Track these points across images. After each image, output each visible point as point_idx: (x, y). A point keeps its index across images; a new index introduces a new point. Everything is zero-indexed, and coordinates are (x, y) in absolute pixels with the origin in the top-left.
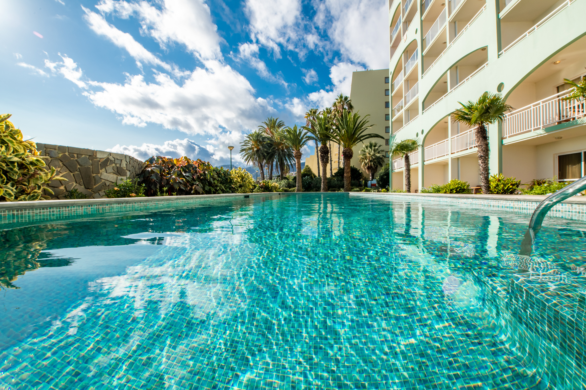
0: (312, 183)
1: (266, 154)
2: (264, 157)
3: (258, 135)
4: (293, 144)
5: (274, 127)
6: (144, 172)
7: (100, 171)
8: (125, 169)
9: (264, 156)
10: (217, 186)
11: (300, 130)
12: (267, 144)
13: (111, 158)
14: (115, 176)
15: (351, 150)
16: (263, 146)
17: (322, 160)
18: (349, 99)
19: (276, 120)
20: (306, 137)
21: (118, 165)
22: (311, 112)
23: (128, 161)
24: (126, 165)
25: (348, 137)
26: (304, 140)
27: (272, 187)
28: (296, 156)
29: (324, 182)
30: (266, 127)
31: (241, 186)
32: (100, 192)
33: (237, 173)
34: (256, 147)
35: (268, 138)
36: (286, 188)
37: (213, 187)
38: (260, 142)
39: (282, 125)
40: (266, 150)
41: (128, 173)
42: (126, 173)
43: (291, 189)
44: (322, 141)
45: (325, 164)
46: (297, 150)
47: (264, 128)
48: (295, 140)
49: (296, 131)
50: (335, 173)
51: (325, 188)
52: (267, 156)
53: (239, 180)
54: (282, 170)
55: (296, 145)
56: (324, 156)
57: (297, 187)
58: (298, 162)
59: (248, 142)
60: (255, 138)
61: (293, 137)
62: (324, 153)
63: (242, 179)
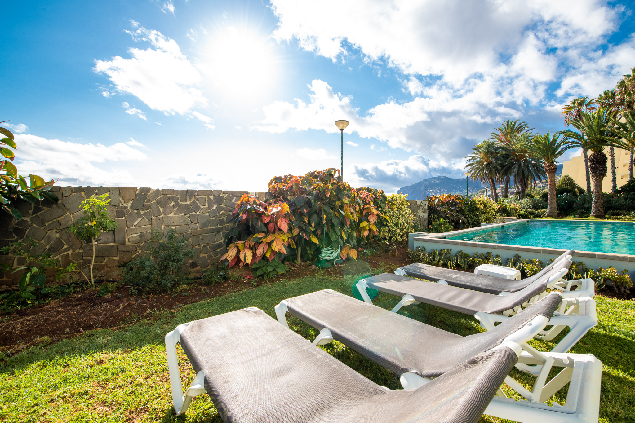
0: (575, 202)
1: (500, 168)
3: (490, 145)
4: (543, 155)
5: (512, 133)
7: (418, 211)
9: (497, 169)
11: (554, 136)
12: (502, 155)
13: (421, 204)
14: (423, 213)
16: (497, 159)
17: (595, 173)
19: (515, 123)
22: (574, 103)
26: (562, 147)
27: (511, 208)
28: (547, 170)
29: (596, 203)
30: (499, 133)
33: (480, 201)
34: (486, 161)
35: (503, 148)
36: (530, 210)
38: (492, 153)
39: (524, 128)
40: (500, 162)
43: (539, 211)
44: (594, 147)
45: (600, 178)
46: (548, 162)
47: (498, 135)
48: (547, 151)
49: (547, 138)
50: (620, 187)
51: (599, 210)
52: (502, 169)
53: (482, 207)
54: (524, 185)
55: (548, 156)
56: (596, 167)
57: (548, 209)
58: (551, 178)
59: (476, 155)
60: (485, 149)
61: (543, 148)
62: (597, 163)
63: (485, 207)
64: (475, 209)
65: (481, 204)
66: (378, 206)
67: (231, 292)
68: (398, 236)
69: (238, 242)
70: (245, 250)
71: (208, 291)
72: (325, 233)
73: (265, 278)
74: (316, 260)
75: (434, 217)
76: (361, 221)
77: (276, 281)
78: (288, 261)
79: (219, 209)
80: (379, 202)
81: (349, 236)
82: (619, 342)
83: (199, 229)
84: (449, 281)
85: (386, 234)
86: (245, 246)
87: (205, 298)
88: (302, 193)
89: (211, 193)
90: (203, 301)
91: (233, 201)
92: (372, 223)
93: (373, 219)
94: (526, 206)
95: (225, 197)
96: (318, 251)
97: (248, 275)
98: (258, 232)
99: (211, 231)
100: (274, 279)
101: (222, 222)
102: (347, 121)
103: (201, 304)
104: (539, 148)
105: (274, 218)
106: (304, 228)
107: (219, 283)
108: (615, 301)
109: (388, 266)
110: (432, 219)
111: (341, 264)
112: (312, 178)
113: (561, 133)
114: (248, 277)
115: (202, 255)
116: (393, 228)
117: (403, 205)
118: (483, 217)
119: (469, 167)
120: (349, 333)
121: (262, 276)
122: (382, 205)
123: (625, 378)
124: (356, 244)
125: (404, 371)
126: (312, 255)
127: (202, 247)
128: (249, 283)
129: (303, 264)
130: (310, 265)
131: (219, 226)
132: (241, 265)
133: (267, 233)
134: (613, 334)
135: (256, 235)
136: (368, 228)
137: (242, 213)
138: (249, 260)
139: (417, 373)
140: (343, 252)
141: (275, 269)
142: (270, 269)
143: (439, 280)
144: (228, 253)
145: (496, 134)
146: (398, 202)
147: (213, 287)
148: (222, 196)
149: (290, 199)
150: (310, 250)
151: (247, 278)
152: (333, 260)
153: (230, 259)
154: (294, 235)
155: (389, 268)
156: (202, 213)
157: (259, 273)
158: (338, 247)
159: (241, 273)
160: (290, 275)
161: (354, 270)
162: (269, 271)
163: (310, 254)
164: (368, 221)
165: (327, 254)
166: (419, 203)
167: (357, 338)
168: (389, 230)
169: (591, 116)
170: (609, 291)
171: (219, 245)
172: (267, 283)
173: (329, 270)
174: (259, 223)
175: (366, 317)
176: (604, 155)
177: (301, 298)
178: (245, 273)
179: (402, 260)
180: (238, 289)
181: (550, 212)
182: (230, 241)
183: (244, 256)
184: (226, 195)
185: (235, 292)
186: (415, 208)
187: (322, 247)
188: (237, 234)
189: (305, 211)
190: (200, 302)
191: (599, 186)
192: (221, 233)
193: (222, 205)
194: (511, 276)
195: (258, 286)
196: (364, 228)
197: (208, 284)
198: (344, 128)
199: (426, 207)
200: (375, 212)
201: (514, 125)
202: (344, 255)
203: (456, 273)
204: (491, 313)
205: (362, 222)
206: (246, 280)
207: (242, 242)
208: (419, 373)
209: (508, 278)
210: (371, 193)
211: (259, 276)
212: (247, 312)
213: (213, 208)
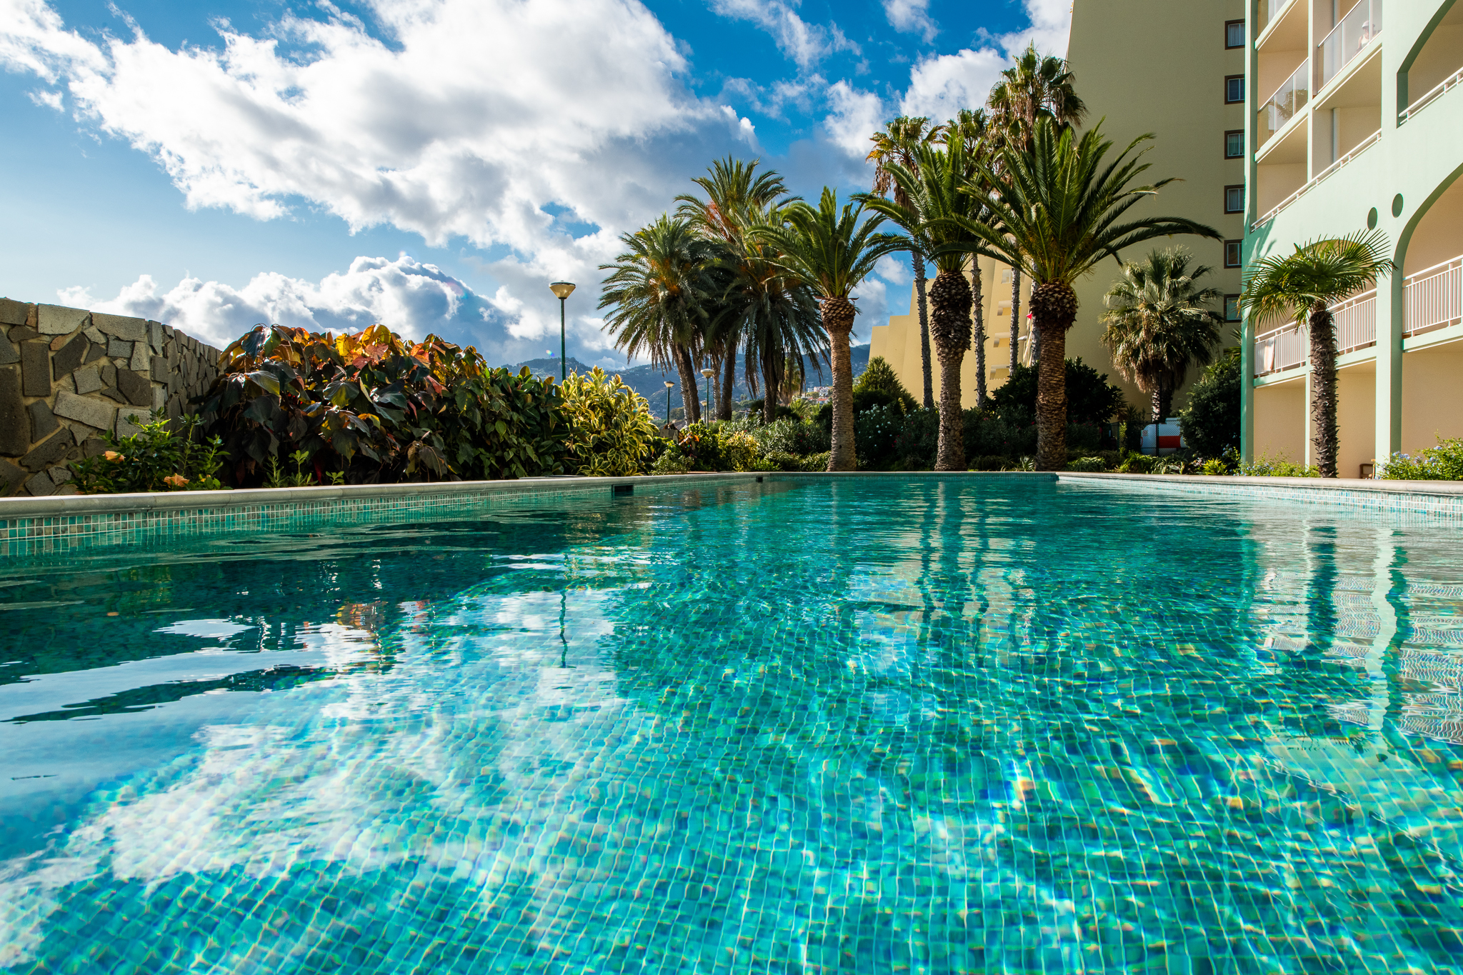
0: (897, 433)
1: (705, 314)
2: (700, 327)
3: (675, 235)
4: (818, 270)
5: (740, 201)
6: (219, 388)
7: (53, 384)
8: (148, 376)
9: (698, 320)
10: (506, 445)
11: (847, 210)
12: (711, 270)
13: (92, 332)
14: (109, 406)
15: (1068, 291)
16: (695, 281)
17: (943, 336)
18: (1063, 70)
19: (750, 168)
20: (875, 240)
21: (120, 363)
22: (896, 130)
23: (158, 345)
24: (152, 360)
25: (1055, 235)
26: (864, 252)
28: (829, 321)
29: (947, 430)
30: (706, 199)
31: (600, 447)
32: (52, 469)
33: (588, 393)
34: (665, 286)
35: (715, 248)
36: (787, 456)
37: (488, 449)
38: (682, 263)
39: (775, 192)
40: (704, 295)
41: (160, 395)
42: (152, 393)
43: (810, 458)
44: (942, 255)
45: (957, 353)
46: (833, 294)
47: (701, 205)
48: (827, 252)
49: (828, 218)
50: (995, 393)
51: (954, 454)
52: (711, 319)
55: (832, 273)
56: (948, 317)
57: (832, 452)
58: (840, 347)
59: (634, 265)
60: (663, 246)
61: (817, 242)
62: (949, 305)
63: (607, 419)
65: (592, 407)
94: (776, 443)
104: (808, 244)
113: (864, 199)
119: (615, 306)
145: (697, 202)
169: (936, 157)
176: (965, 284)
201: (748, 176)
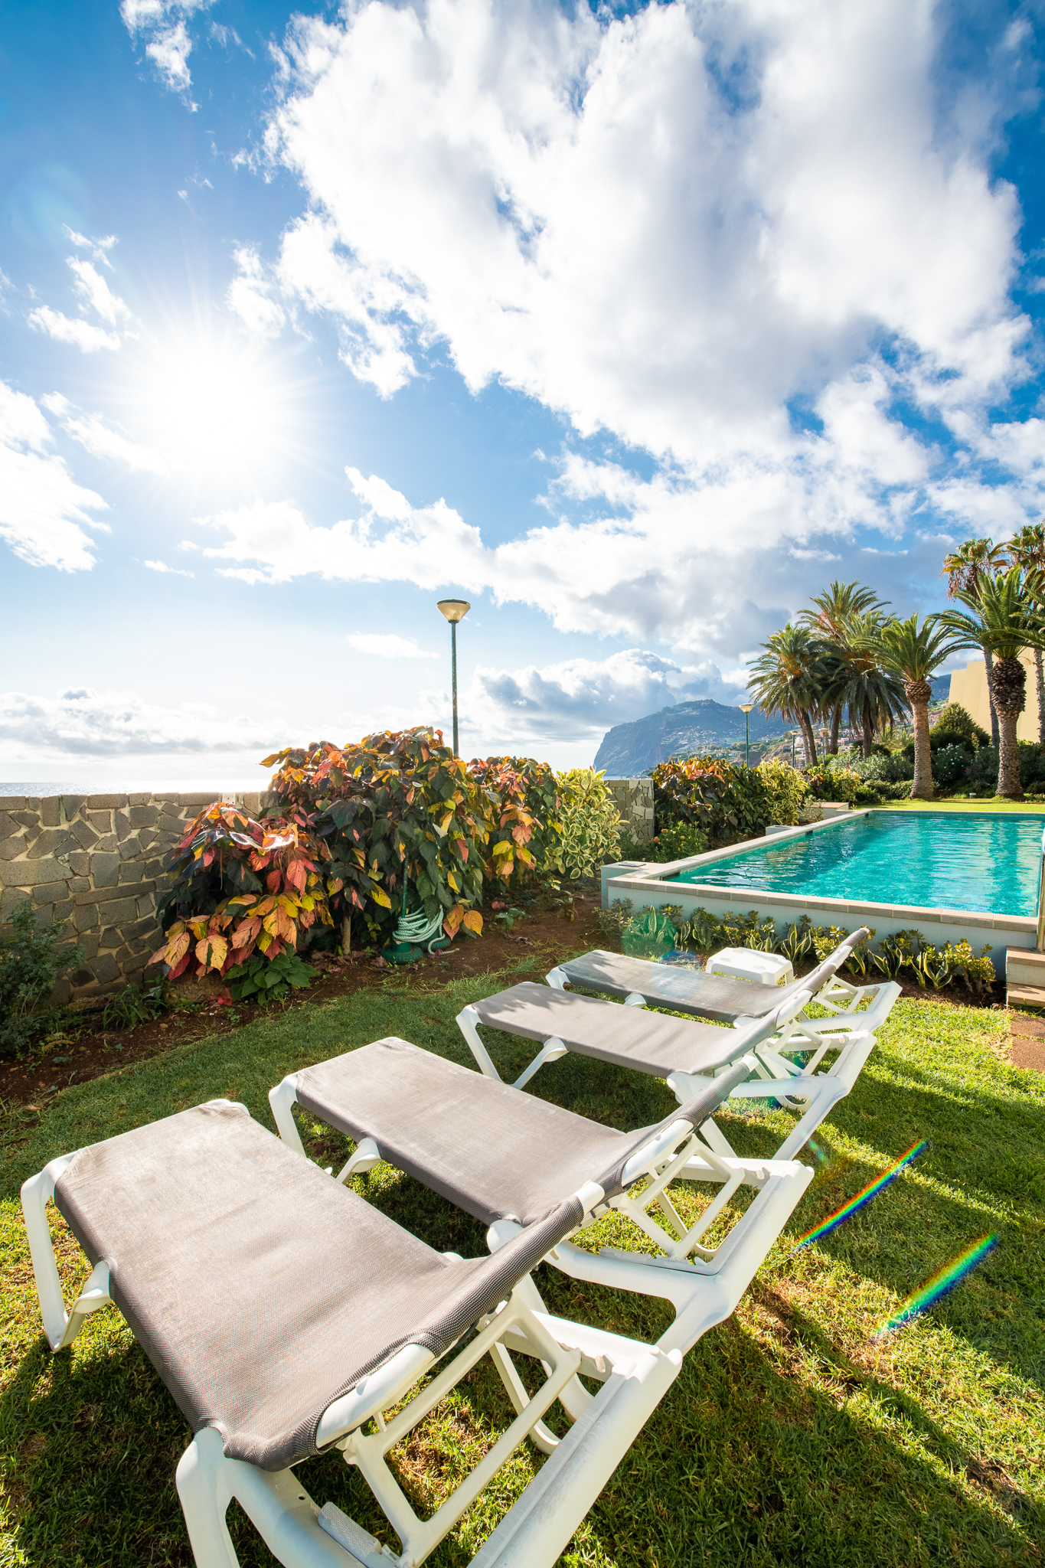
0: (967, 765)
1: (820, 688)
2: (814, 694)
3: (799, 638)
4: (903, 664)
5: (843, 611)
11: (923, 625)
12: (823, 660)
16: (814, 668)
17: (1003, 703)
19: (851, 588)
22: (965, 550)
27: (840, 782)
28: (912, 697)
29: (1006, 767)
30: (819, 610)
33: (770, 772)
34: (791, 672)
35: (826, 644)
36: (880, 782)
38: (803, 656)
39: (867, 602)
40: (819, 676)
43: (898, 784)
44: (1002, 649)
45: (1012, 715)
46: (914, 680)
47: (815, 615)
48: (910, 653)
49: (911, 629)
51: (1012, 783)
52: (823, 691)
53: (775, 784)
54: (870, 726)
55: (914, 665)
56: (1006, 690)
57: (914, 781)
58: (920, 713)
59: (770, 659)
60: (790, 646)
61: (902, 648)
62: (1006, 682)
63: (781, 784)
64: (758, 791)
65: (773, 778)
66: (534, 804)
67: (177, 1045)
68: (586, 865)
69: (193, 919)
70: (210, 937)
71: (119, 1047)
72: (405, 882)
73: (261, 1001)
74: (387, 943)
75: (666, 816)
76: (495, 840)
77: (287, 1008)
78: (320, 950)
79: (144, 837)
80: (540, 793)
81: (466, 880)
82: (929, 1106)
83: (93, 889)
84: (648, 994)
85: (559, 862)
86: (208, 927)
87: (111, 1065)
88: (352, 792)
89: (125, 799)
90: (106, 1076)
91: (182, 817)
92: (521, 844)
93: (522, 837)
94: (872, 773)
95: (160, 807)
96: (391, 922)
97: (220, 995)
98: (242, 893)
99: (125, 892)
100: (283, 1001)
101: (152, 869)
102: (465, 603)
103: (102, 1085)
104: (896, 649)
105: (280, 860)
106: (355, 877)
107: (146, 1021)
108: (963, 1010)
109: (549, 950)
110: (662, 822)
111: (444, 950)
112: (375, 750)
113: (937, 617)
114: (221, 1001)
115: (103, 952)
116: (573, 847)
117: (596, 793)
118: (776, 809)
119: (758, 686)
120: (412, 1145)
121: (253, 996)
122: (548, 799)
123: (912, 1179)
124: (480, 899)
125: (497, 1216)
126: (377, 931)
127: (101, 933)
128: (222, 1017)
129: (355, 954)
130: (374, 957)
131: (145, 880)
132: (200, 972)
133: (264, 892)
134: (927, 1088)
135: (236, 901)
136: (511, 857)
137: (200, 850)
138: (218, 962)
139: (515, 1221)
140: (450, 920)
141: (284, 978)
142: (271, 980)
143: (630, 993)
144: (168, 948)
145: (811, 613)
146: (585, 787)
147: (133, 1032)
148: (153, 807)
149: (322, 805)
150: (374, 921)
151: (216, 1005)
152: (427, 941)
153: (172, 963)
154: (331, 894)
155: (550, 954)
156: (102, 849)
157: (247, 990)
158: (439, 911)
159: (201, 993)
160: (322, 989)
161: (472, 965)
162: (269, 986)
163: (374, 930)
164: (513, 841)
165: (411, 929)
166: (633, 786)
167: (425, 1154)
168: (566, 854)
169: (995, 584)
170: (958, 989)
171: (147, 926)
172: (265, 1014)
173: (416, 967)
174: (243, 872)
175: (455, 1103)
176: (1020, 667)
177: (328, 1067)
178: (211, 992)
179: (583, 931)
180: (194, 1034)
181: (918, 788)
182: (172, 916)
183: (206, 952)
184: (163, 803)
185: (186, 1043)
186: (623, 797)
187: (401, 914)
188: (189, 898)
189: (357, 836)
190: (100, 1079)
191: (1011, 731)
192: (152, 895)
193: (151, 829)
194: (771, 975)
195: (243, 1022)
196: (503, 857)
197: (118, 1025)
198: (459, 618)
199: (651, 795)
200: (526, 819)
201: (849, 592)
202: (454, 926)
203: (667, 973)
204: (694, 1074)
205: (498, 842)
206: (215, 1009)
207: (203, 918)
208: (518, 1219)
209: (765, 981)
210: (520, 772)
211: (246, 998)
212: (205, 1113)
213: (129, 837)
